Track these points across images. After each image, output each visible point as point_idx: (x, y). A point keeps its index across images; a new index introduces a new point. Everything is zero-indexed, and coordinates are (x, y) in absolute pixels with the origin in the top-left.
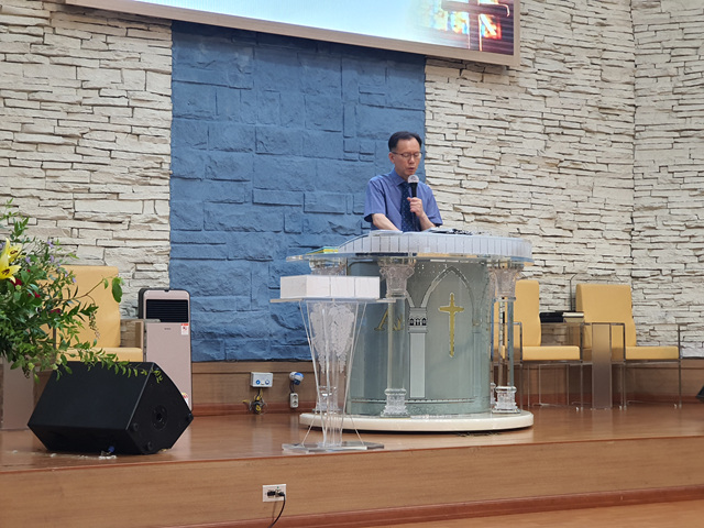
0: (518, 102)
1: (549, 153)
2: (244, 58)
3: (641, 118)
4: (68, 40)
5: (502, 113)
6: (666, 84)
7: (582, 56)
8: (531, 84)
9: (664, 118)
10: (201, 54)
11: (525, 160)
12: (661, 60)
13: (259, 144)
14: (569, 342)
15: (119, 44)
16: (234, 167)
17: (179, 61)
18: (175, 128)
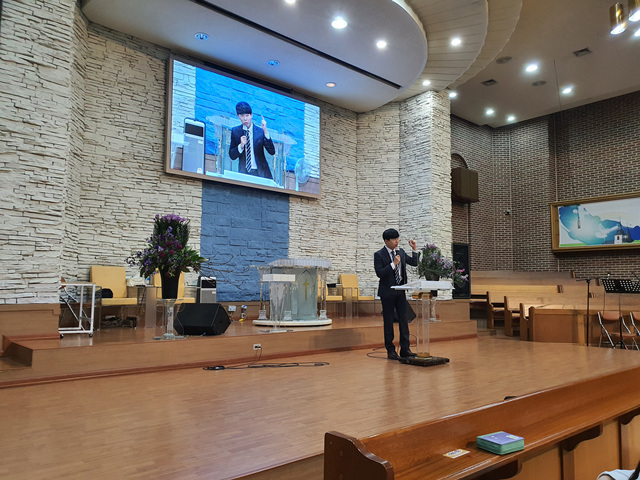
0: (320, 211)
1: (330, 228)
2: (228, 193)
3: (360, 217)
4: (166, 185)
5: (315, 214)
6: (368, 206)
7: (341, 196)
8: (324, 204)
9: (367, 217)
10: (213, 191)
11: (322, 231)
12: (367, 197)
13: (232, 224)
14: (338, 295)
15: (184, 187)
16: (223, 232)
17: (204, 193)
18: (202, 217)
